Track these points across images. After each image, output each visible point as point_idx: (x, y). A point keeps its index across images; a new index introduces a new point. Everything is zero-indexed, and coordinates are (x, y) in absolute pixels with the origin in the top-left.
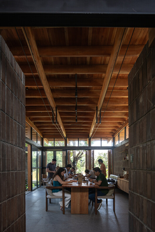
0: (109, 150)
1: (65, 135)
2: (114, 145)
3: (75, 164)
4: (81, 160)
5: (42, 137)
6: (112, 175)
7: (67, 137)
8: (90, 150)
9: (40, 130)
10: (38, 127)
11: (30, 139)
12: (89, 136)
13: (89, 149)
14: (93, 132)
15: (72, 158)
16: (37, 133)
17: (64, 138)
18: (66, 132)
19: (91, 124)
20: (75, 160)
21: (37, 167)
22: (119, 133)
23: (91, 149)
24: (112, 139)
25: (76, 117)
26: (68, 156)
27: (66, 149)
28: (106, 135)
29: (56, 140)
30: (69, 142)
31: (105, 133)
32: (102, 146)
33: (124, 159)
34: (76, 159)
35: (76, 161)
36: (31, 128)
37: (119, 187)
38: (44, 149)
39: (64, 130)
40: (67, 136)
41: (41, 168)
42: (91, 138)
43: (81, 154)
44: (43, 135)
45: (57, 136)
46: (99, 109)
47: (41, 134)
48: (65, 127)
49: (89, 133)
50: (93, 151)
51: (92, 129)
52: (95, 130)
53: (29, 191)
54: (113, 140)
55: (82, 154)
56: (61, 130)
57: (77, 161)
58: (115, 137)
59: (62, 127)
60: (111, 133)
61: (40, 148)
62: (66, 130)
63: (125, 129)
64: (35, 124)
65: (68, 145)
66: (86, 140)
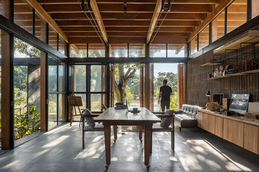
0: (181, 64)
1: (105, 39)
2: (188, 55)
3: (123, 88)
4: (133, 82)
5: (67, 42)
6: (186, 105)
7: (109, 42)
8: (147, 63)
10: (58, 23)
11: (45, 42)
12: (146, 39)
13: (146, 61)
15: (117, 77)
16: (58, 35)
17: (105, 42)
18: (108, 34)
19: (151, 16)
20: (122, 82)
21: (58, 91)
22: (198, 35)
23: (149, 61)
24: (186, 45)
25: (125, 3)
27: (106, 62)
28: (175, 39)
29: (92, 49)
31: (174, 35)
32: (168, 57)
33: (209, 77)
34: (124, 79)
35: (124, 84)
36: (47, 25)
37: (201, 125)
38: (70, 62)
39: (104, 28)
40: (108, 40)
41: (65, 92)
42: (149, 43)
43: (133, 72)
44: (69, 39)
45: (92, 40)
48: (105, 23)
49: (147, 35)
50: (153, 66)
51: (153, 26)
52: (156, 29)
54: (186, 47)
55: (135, 71)
56: (100, 30)
57: (126, 82)
58: (190, 42)
60: (184, 34)
61: (63, 60)
62: (107, 29)
63: (210, 26)
64: (53, 18)
65: (111, 56)
66: (142, 48)
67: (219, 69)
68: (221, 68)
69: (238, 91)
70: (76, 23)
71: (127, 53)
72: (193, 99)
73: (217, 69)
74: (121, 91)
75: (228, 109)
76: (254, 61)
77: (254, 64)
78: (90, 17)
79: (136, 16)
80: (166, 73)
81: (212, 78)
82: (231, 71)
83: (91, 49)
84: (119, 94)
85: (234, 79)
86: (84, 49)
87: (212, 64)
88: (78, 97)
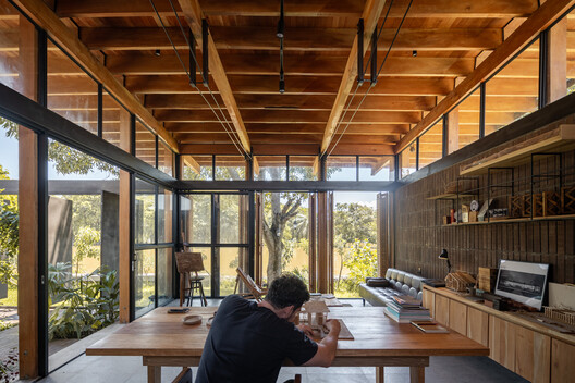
1: (246, 147)
2: (396, 178)
3: (279, 234)
4: (295, 223)
5: (176, 151)
6: (395, 271)
7: (253, 152)
8: (323, 192)
9: (169, 129)
10: (160, 117)
11: (128, 151)
12: (320, 149)
13: (320, 188)
14: (336, 137)
15: (268, 216)
16: (157, 138)
17: (244, 154)
18: (251, 137)
19: (329, 103)
20: (277, 222)
21: (156, 243)
22: (418, 139)
23: (325, 188)
24: (392, 158)
25: (282, 72)
26: (256, 209)
27: (248, 188)
28: (373, 147)
29: (222, 164)
30: (261, 172)
31: (371, 141)
32: (359, 180)
33: (445, 221)
34: (280, 218)
35: (280, 226)
36: (133, 117)
38: (181, 189)
39: (243, 126)
40: (251, 149)
41: (173, 245)
42: (326, 154)
43: (296, 206)
44: (180, 147)
45: (222, 148)
46: (370, 29)
47: (170, 141)
48: (245, 115)
49: (321, 141)
50: (332, 196)
51: (334, 121)
53: (122, 323)
54: (393, 163)
55: (298, 203)
56: (235, 130)
57: (282, 223)
58: (401, 153)
59: (233, 115)
60: (390, 138)
61: (168, 185)
62: (248, 127)
63: (444, 122)
64: (145, 105)
65: (256, 177)
66: (311, 165)
67: (468, 205)
68: (474, 205)
69: (517, 254)
70: (190, 114)
71: (284, 171)
72: (408, 258)
73: (464, 206)
74: (276, 240)
75: (493, 290)
76: (567, 195)
77: (567, 200)
78: (213, 103)
79: (302, 102)
80: (349, 204)
81: (453, 224)
82: (501, 212)
83: (219, 164)
84: (272, 243)
85: (505, 228)
86: (208, 164)
87: (455, 197)
88: (196, 254)
